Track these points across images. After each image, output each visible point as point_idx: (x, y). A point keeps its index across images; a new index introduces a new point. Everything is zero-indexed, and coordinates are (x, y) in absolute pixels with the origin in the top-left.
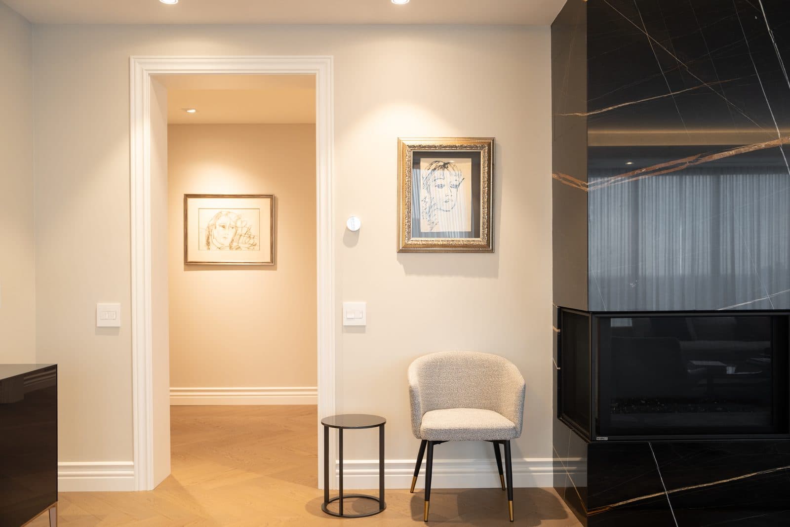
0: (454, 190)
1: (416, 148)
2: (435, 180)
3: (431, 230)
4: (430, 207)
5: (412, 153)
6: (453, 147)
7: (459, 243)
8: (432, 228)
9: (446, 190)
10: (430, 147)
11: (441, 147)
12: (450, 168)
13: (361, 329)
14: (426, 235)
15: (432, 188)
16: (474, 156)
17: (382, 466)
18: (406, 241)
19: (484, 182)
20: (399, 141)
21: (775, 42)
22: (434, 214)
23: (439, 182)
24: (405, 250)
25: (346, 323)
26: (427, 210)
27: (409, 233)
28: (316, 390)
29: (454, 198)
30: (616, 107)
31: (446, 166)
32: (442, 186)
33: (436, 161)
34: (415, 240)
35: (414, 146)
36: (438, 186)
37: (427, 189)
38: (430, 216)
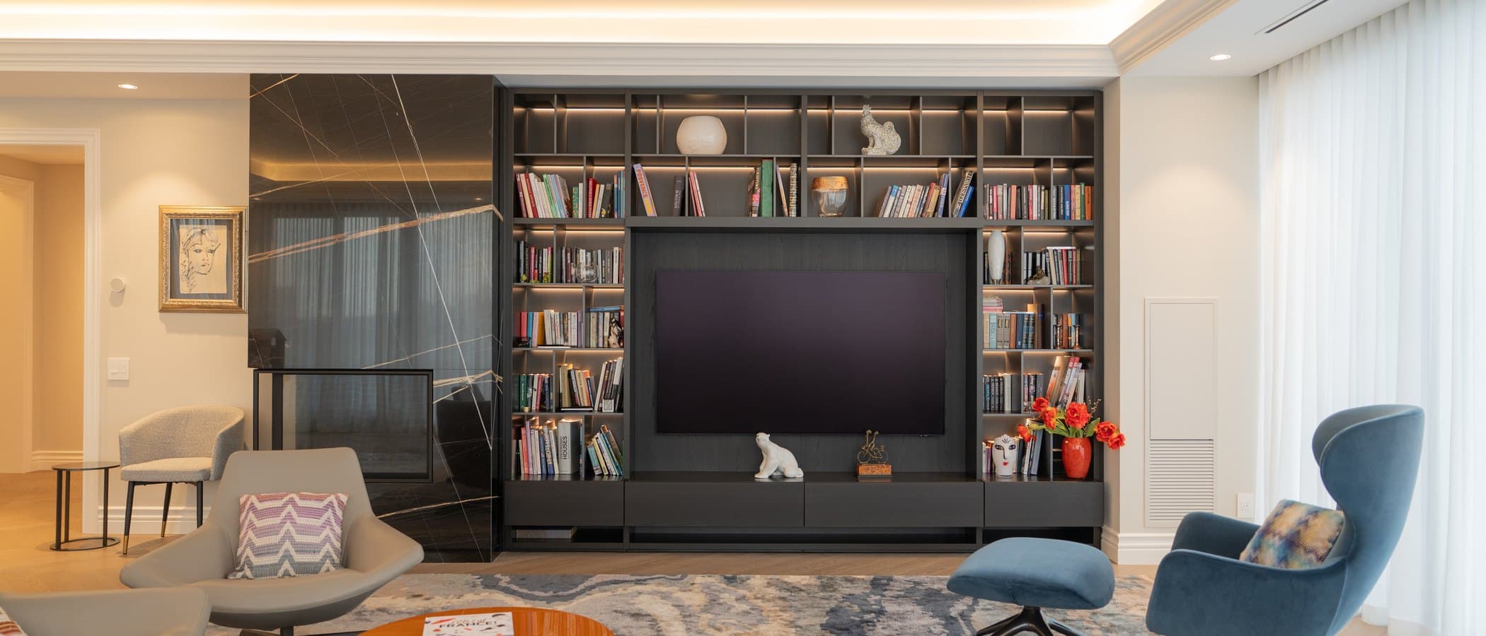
0: (210, 255)
1: (174, 216)
2: (193, 245)
3: (190, 292)
4: (189, 271)
5: (171, 220)
6: (206, 215)
7: (212, 304)
8: (192, 291)
9: (203, 254)
10: (185, 215)
11: (195, 215)
12: (207, 234)
13: (124, 383)
15: (192, 253)
16: (229, 224)
17: (106, 512)
18: (167, 302)
19: (235, 248)
20: (160, 209)
21: (415, 134)
22: (191, 278)
23: (197, 247)
24: (164, 310)
25: (111, 378)
26: (187, 273)
27: (170, 294)
28: (82, 455)
29: (210, 262)
31: (204, 232)
32: (200, 251)
33: (195, 228)
34: (176, 301)
35: (171, 214)
36: (196, 251)
37: (186, 253)
38: (189, 278)
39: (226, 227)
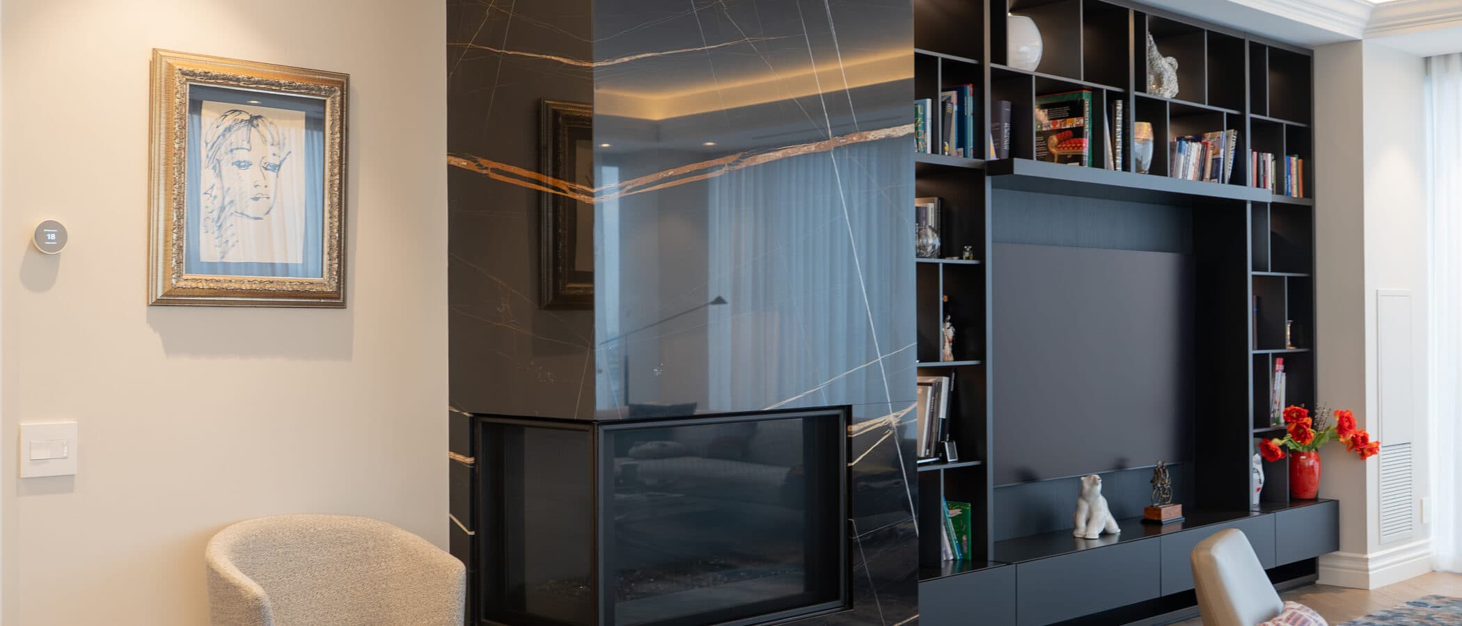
0: (271, 175)
1: (198, 79)
2: (232, 151)
3: (223, 257)
4: (223, 209)
5: (188, 87)
6: (273, 85)
7: (284, 288)
8: (224, 255)
9: (254, 173)
10: (226, 79)
11: (249, 81)
12: (261, 127)
13: (63, 483)
14: (212, 267)
15: (226, 168)
16: (313, 109)
18: (174, 281)
19: (332, 162)
22: (228, 224)
23: (242, 155)
24: (168, 300)
25: (28, 471)
26: (215, 214)
27: (179, 263)
30: (633, 58)
31: (255, 122)
32: (248, 165)
33: (236, 111)
34: (188, 280)
35: (194, 74)
36: (239, 164)
37: (214, 168)
38: (220, 227)
39: (303, 114)
